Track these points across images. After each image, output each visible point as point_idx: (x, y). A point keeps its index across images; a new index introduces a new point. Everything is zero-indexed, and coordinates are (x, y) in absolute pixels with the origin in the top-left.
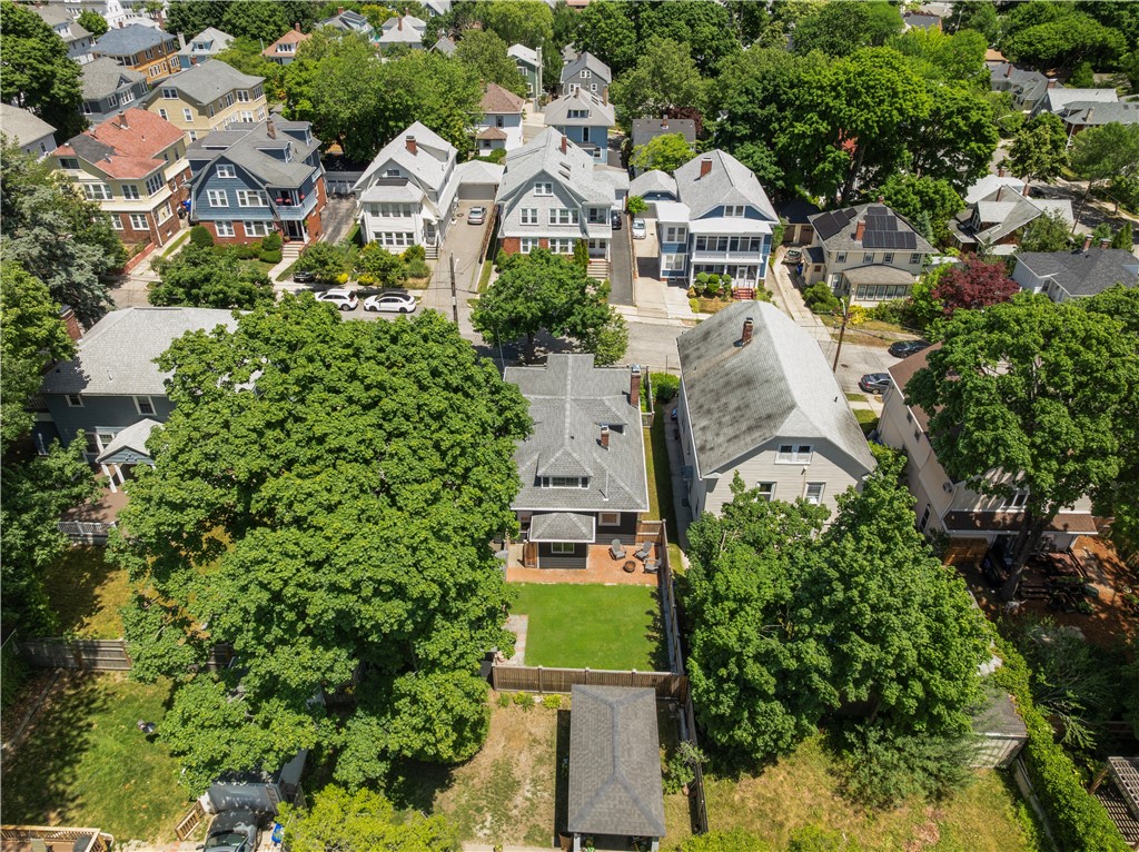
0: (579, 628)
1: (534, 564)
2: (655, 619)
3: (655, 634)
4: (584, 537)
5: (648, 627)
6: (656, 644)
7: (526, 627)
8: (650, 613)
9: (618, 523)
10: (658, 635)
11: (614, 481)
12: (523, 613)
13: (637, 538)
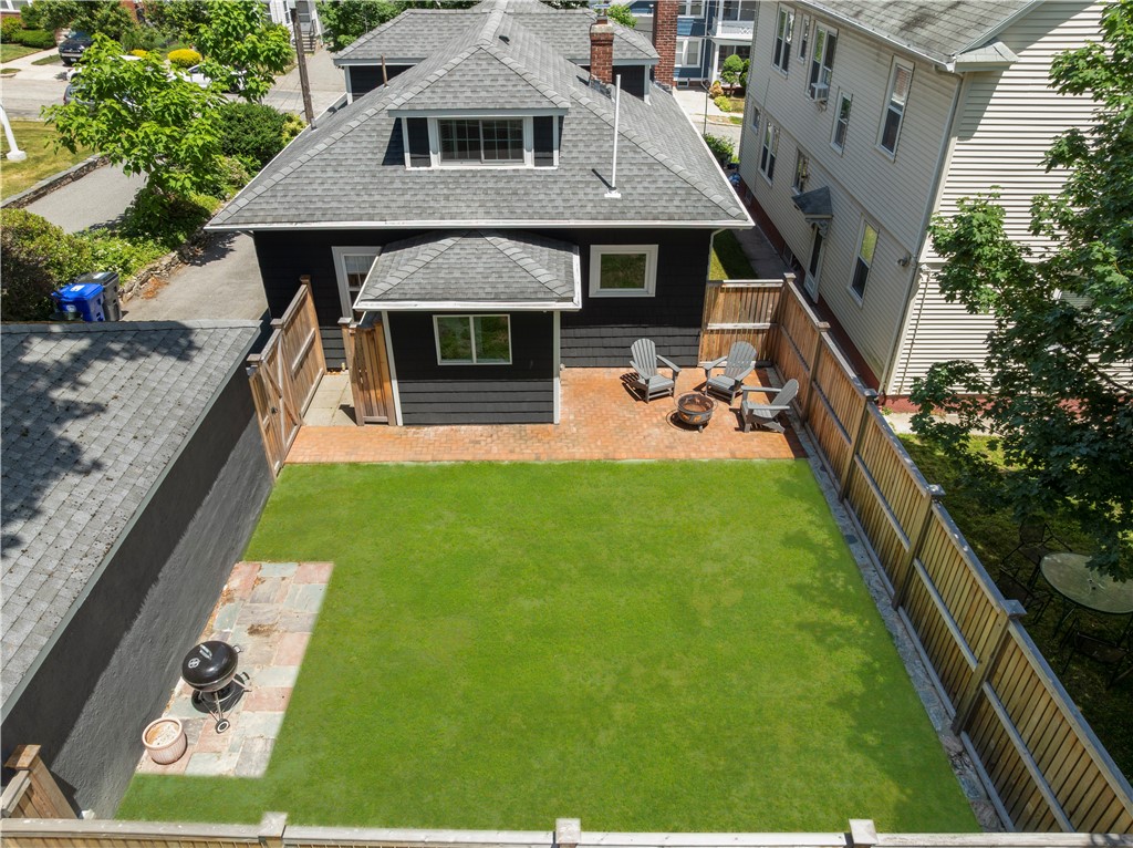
0: (527, 604)
1: (386, 408)
2: (824, 563)
3: (835, 616)
4: (546, 292)
5: (800, 589)
6: (854, 657)
7: (314, 607)
8: (797, 541)
9: (649, 289)
10: (852, 621)
11: (636, 148)
12: (315, 557)
13: (705, 339)
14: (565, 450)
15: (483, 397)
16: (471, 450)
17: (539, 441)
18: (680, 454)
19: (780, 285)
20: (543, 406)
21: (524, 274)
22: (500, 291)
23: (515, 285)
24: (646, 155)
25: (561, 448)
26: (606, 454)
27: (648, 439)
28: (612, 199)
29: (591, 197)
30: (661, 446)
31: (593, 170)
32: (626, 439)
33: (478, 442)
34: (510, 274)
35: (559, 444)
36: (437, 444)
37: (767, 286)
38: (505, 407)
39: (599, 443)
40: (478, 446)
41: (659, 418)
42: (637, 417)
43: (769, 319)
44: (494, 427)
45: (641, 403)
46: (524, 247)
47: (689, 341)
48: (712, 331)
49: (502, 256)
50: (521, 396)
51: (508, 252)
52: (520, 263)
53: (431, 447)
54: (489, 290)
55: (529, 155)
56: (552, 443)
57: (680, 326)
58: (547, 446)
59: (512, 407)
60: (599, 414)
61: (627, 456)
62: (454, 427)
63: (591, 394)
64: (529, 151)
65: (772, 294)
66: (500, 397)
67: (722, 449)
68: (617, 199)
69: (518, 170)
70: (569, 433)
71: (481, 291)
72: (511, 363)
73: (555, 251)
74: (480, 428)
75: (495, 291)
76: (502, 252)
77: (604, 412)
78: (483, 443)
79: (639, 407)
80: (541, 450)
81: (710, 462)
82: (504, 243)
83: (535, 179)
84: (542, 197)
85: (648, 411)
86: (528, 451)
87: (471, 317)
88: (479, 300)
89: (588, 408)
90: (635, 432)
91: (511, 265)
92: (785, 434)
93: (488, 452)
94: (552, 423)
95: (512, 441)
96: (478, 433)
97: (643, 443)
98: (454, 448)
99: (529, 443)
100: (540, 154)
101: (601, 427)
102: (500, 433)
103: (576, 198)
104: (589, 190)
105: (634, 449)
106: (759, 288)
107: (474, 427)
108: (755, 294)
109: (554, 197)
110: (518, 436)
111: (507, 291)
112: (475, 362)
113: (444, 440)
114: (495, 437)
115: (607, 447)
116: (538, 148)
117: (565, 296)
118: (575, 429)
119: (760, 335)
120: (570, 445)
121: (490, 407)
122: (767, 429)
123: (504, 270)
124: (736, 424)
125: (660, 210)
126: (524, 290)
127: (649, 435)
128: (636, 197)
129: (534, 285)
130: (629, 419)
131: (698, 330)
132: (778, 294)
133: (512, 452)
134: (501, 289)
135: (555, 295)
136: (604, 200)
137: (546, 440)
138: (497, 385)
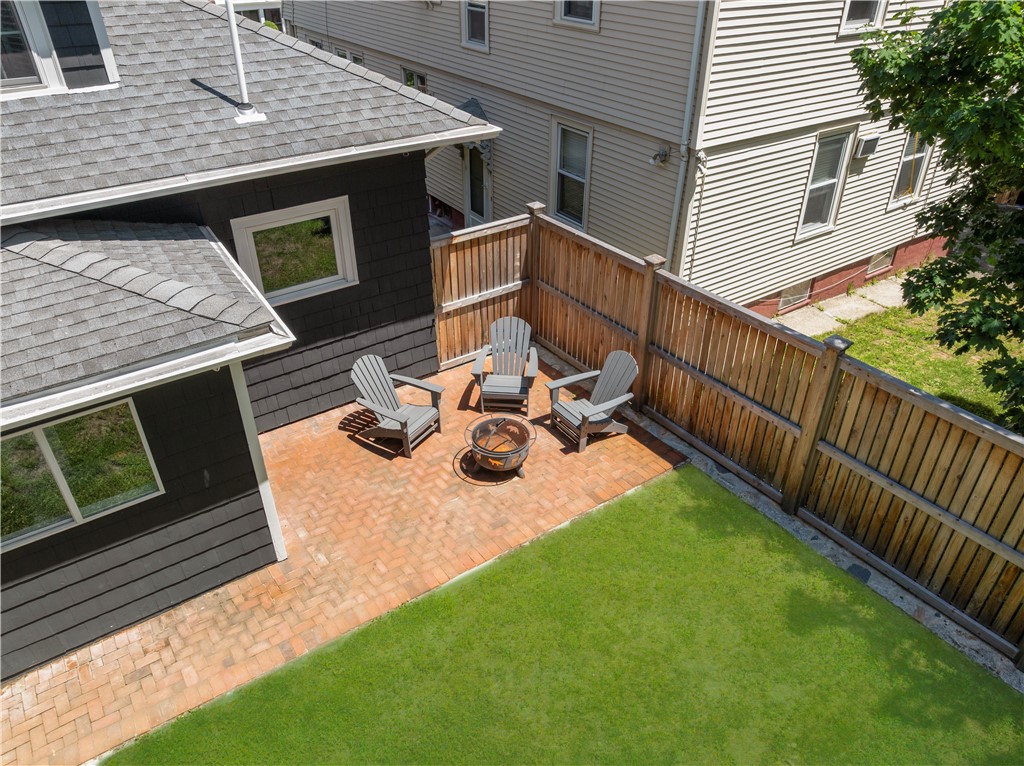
14: (330, 610)
15: (120, 575)
16: (137, 700)
17: (271, 614)
18: (522, 533)
19: (527, 222)
20: (251, 542)
21: (135, 301)
22: (94, 353)
23: (124, 331)
24: (277, 46)
25: (321, 611)
26: (409, 586)
27: (455, 523)
28: (253, 125)
29: (211, 127)
30: (485, 528)
31: (194, 81)
32: (420, 539)
33: (145, 672)
34: (104, 310)
35: (313, 602)
36: (50, 721)
37: (509, 227)
38: (174, 574)
39: (382, 569)
40: (148, 683)
41: (446, 477)
42: (410, 488)
43: (518, 275)
44: (163, 617)
45: (399, 460)
46: (106, 249)
47: (421, 337)
48: (448, 314)
49: (62, 276)
50: (199, 543)
51: (75, 266)
52: (113, 280)
53: (38, 738)
54: (67, 359)
55: (48, 66)
56: (298, 606)
57: (404, 319)
58: (291, 618)
59: (189, 568)
60: (347, 510)
61: (445, 576)
62: (74, 658)
63: (309, 475)
64: (45, 55)
65: (517, 238)
66: (158, 560)
67: (573, 495)
68: (261, 124)
69: (33, 100)
70: (317, 570)
71: (44, 368)
72: (162, 491)
73: (173, 244)
74: (133, 634)
75: (79, 357)
76: (59, 268)
77: (352, 501)
78: (157, 670)
79: (401, 470)
80: (286, 633)
81: (573, 524)
82: (57, 250)
83: (80, 111)
84: (108, 142)
85: (420, 472)
86: (263, 646)
87: (38, 432)
88: (47, 390)
89: (319, 504)
90: (426, 518)
91: (94, 290)
92: (630, 432)
93: (179, 687)
94: (276, 561)
95: (215, 636)
96: (136, 648)
97: (453, 534)
98: (95, 713)
99: (253, 625)
100: (74, 61)
101: (364, 532)
102: (182, 629)
103: (181, 133)
104: (200, 116)
105: (447, 553)
106: (500, 233)
107: (121, 638)
108: (496, 244)
109: (134, 138)
110: (223, 621)
111: (111, 348)
112: (78, 517)
113: (62, 702)
114: (176, 643)
115: (400, 568)
116: (63, 49)
117: (249, 324)
118: (322, 558)
119: (511, 301)
120: (334, 595)
121: (142, 588)
122: (604, 436)
123: (82, 305)
124: (557, 444)
125: (346, 129)
126: (153, 336)
127: (452, 515)
128: (293, 114)
129: (170, 319)
130: (400, 497)
131: (429, 318)
132: (524, 236)
133: (228, 663)
134: (93, 347)
135: (231, 329)
136: (239, 128)
137: (281, 603)
138: (146, 542)
